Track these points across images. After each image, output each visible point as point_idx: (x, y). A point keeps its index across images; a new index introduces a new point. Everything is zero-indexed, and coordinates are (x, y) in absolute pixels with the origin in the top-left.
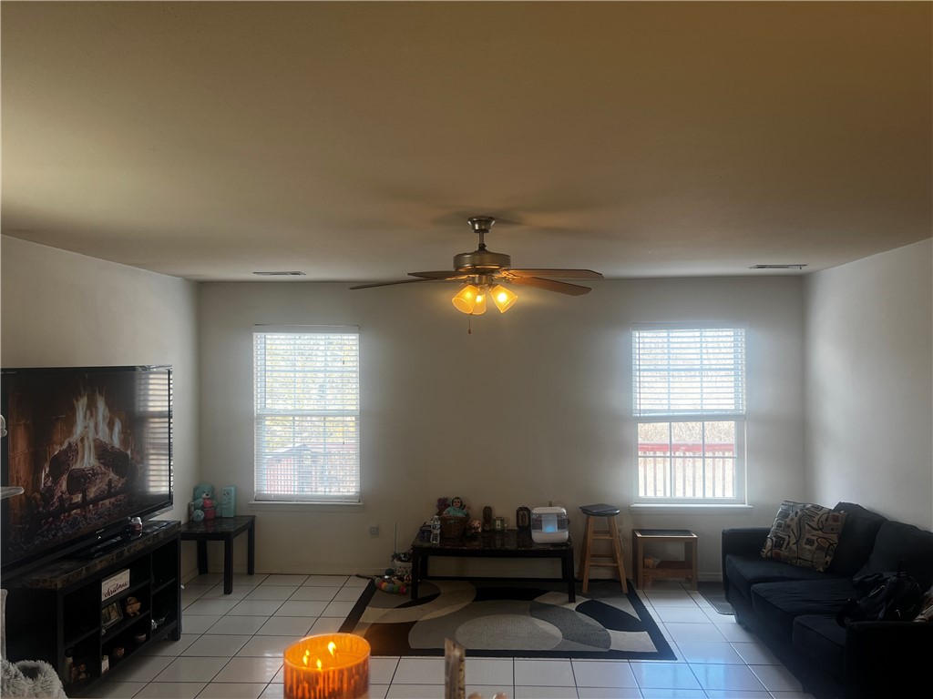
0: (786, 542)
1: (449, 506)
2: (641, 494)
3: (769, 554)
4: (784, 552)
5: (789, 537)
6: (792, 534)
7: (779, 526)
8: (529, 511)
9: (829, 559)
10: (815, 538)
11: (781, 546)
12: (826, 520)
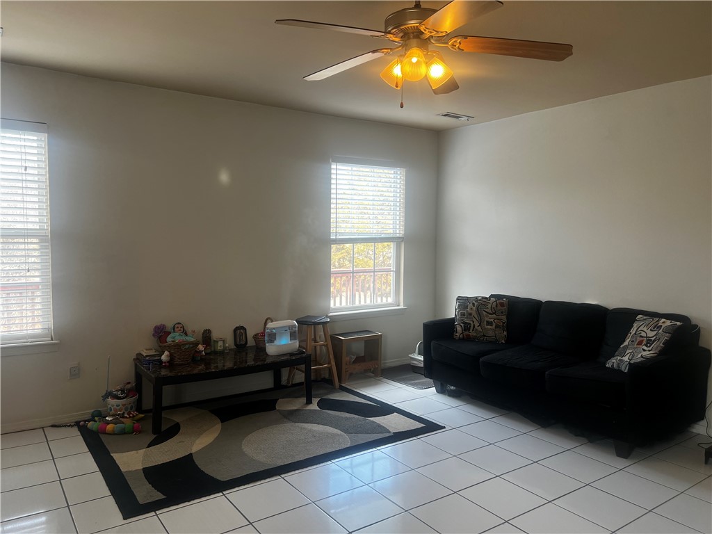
0: (472, 326)
1: (170, 333)
2: (332, 305)
3: (461, 336)
4: (472, 333)
5: (473, 322)
6: (474, 320)
7: (463, 315)
8: (245, 329)
9: (505, 333)
10: (492, 320)
11: (469, 329)
12: (496, 306)
